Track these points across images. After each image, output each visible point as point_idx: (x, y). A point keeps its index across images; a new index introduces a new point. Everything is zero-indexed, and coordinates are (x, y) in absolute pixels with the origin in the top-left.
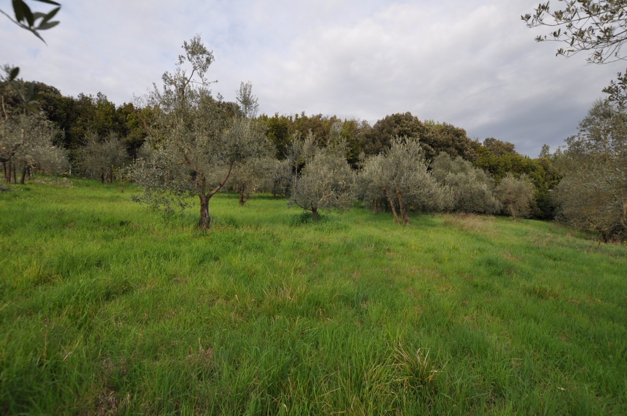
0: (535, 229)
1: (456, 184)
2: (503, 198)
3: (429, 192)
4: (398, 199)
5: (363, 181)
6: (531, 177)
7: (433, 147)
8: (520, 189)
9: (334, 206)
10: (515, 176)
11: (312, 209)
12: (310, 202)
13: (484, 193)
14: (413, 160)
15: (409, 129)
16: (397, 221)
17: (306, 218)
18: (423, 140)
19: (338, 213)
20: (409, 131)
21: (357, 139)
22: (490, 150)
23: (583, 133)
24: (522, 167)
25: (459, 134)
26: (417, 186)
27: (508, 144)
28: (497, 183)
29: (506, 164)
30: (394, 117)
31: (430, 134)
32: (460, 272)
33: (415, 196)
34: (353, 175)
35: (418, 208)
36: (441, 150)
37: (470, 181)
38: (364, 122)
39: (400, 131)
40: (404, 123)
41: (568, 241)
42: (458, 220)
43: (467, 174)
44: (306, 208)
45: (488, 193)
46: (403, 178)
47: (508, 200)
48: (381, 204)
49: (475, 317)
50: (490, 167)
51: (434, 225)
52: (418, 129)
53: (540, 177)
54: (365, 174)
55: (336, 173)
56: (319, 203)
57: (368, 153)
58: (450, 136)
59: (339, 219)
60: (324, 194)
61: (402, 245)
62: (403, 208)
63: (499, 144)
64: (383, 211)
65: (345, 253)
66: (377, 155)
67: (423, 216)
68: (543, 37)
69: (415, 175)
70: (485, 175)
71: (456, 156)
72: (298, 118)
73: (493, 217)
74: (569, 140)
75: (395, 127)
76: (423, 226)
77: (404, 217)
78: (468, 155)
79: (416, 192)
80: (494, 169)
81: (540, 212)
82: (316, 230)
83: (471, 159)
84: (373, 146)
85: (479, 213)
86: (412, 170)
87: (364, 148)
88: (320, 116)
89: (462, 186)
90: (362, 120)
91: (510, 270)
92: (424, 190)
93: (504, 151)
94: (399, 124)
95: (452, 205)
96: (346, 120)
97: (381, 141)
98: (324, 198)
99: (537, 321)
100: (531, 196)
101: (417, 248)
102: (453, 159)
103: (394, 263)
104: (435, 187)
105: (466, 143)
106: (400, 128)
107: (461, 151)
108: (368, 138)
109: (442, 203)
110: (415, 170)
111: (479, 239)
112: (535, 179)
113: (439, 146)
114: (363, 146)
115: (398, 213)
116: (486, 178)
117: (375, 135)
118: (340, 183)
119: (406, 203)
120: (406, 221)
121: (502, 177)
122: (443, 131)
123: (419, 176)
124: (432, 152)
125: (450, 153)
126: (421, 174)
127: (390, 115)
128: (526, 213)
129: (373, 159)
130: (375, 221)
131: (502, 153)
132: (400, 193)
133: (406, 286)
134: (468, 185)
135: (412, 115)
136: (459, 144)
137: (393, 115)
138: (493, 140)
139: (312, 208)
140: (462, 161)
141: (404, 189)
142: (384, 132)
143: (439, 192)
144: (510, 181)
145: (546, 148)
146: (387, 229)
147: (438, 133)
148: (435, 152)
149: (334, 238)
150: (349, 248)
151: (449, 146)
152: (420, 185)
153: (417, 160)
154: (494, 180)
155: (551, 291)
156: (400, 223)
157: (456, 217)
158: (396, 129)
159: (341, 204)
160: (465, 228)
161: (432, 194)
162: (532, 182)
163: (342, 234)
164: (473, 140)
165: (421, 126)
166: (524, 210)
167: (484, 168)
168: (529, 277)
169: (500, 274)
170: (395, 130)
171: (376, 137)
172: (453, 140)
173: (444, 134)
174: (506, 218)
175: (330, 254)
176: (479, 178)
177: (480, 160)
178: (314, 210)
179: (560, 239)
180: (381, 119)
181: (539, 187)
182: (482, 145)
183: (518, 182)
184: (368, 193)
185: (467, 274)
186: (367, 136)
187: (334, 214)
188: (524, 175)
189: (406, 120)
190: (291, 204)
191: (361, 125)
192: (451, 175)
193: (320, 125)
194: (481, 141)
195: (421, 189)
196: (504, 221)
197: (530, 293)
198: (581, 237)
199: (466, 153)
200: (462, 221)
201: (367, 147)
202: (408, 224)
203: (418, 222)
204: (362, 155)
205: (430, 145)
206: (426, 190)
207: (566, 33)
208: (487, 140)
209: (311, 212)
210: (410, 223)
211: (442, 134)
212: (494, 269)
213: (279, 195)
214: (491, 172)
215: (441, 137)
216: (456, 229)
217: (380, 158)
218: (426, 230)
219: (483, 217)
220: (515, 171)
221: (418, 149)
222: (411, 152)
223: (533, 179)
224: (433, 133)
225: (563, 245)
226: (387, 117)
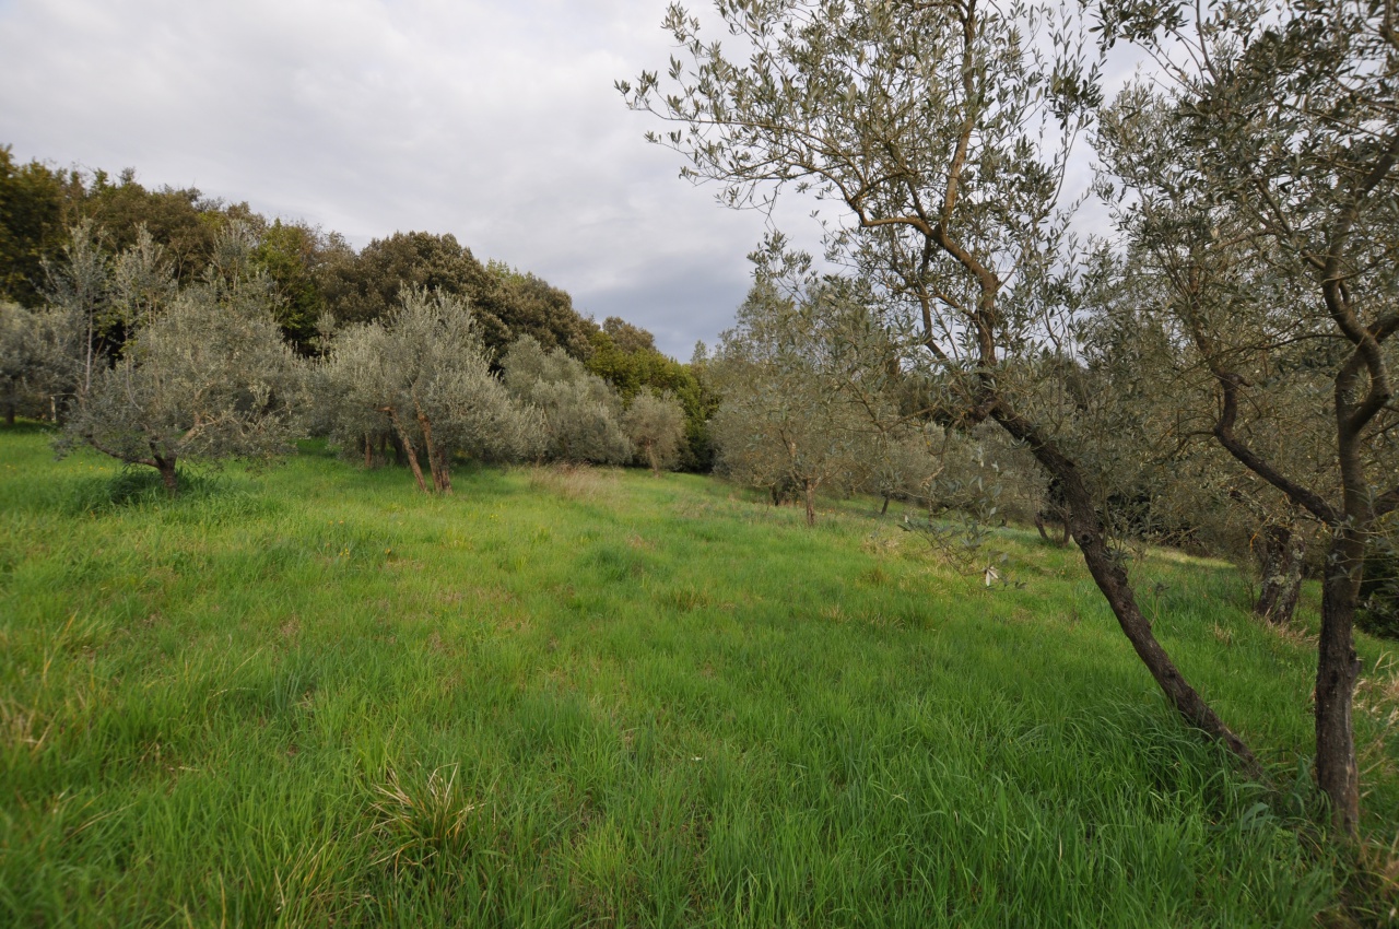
0: (686, 487)
1: (554, 404)
2: (637, 434)
3: (493, 419)
4: (422, 433)
5: (327, 386)
6: (680, 396)
7: (506, 321)
8: (663, 417)
9: (237, 451)
10: (656, 395)
11: (155, 461)
12: (146, 439)
13: (604, 425)
14: (457, 345)
15: (453, 273)
16: (421, 486)
17: (133, 488)
18: (482, 303)
19: (248, 470)
20: (452, 278)
21: (313, 277)
22: (615, 342)
23: (742, 327)
24: (666, 379)
25: (558, 301)
26: (466, 405)
27: (644, 333)
28: (627, 406)
29: (641, 372)
30: (416, 238)
31: (498, 293)
32: (549, 585)
33: (461, 427)
34: (301, 368)
35: (475, 456)
36: (523, 331)
37: (579, 399)
38: (334, 238)
39: (431, 276)
40: (440, 258)
41: (730, 508)
42: (556, 479)
43: (572, 385)
44: (130, 459)
45: (611, 423)
46: (432, 384)
47: (644, 437)
48: (383, 446)
49: (568, 669)
50: (615, 373)
51: (507, 492)
52: (473, 278)
53: (692, 397)
54: (333, 370)
55: (239, 359)
56: (179, 444)
57: (344, 318)
58: (540, 304)
59: (251, 488)
60: (197, 417)
61: (429, 539)
62: (436, 456)
63: (630, 331)
64: (388, 463)
65: (263, 577)
66: (366, 326)
67: (488, 472)
68: (656, 136)
69: (461, 380)
70: (607, 389)
71: (553, 346)
72: (109, 183)
73: (622, 471)
74: (725, 336)
75: (419, 264)
76: (483, 495)
77: (439, 476)
78: (576, 347)
79: (463, 418)
80: (621, 378)
81: (694, 458)
82: (168, 520)
83: (580, 356)
84: (361, 302)
85: (597, 463)
86: (454, 367)
87: (337, 304)
88: (193, 195)
89: (564, 408)
90: (327, 230)
91: (637, 567)
92: (481, 415)
93: (638, 346)
94: (427, 257)
95: (542, 447)
96: (278, 221)
97: (381, 292)
98: (197, 429)
99: (671, 650)
100: (680, 430)
101: (462, 543)
102: (548, 352)
103: (402, 584)
104: (506, 409)
105: (573, 321)
106: (431, 269)
107: (562, 337)
108: (345, 279)
109: (523, 444)
110: (462, 369)
111: (592, 513)
112: (685, 401)
113: (519, 322)
114: (331, 297)
115: (425, 466)
116: (608, 396)
117: (365, 275)
118: (253, 388)
119: (441, 442)
120: (444, 485)
121: (635, 394)
122: (526, 289)
123: (471, 384)
124: (504, 332)
125: (541, 338)
126: (476, 378)
127: (405, 232)
128: (673, 461)
129: (357, 333)
130: (366, 487)
131: (634, 350)
132: (427, 419)
133: (425, 634)
134: (574, 408)
135: (459, 242)
136: (558, 322)
137: (412, 233)
138: (619, 322)
139: (158, 458)
140: (566, 357)
141: (436, 409)
142: (388, 270)
143: (516, 419)
144: (648, 403)
145: (700, 348)
146: (395, 505)
147: (516, 293)
148: (510, 333)
149: (234, 540)
150: (276, 561)
151: (538, 324)
152: (472, 404)
153: (465, 345)
154: (622, 400)
155: (696, 596)
156: (431, 490)
157: (554, 472)
158: (419, 269)
159: (258, 445)
160: (570, 493)
161: (499, 425)
162: (681, 405)
163: (261, 527)
164: (585, 317)
165: (479, 271)
166: (670, 455)
167: (605, 375)
168: (667, 575)
169: (621, 578)
170: (419, 271)
171: (369, 281)
172: (547, 313)
173: (529, 298)
174: (643, 471)
175: (212, 586)
176: (596, 395)
177: (597, 358)
178: (165, 465)
179: (721, 504)
180: (381, 237)
181: (692, 415)
182: (602, 330)
183: (660, 405)
184: (341, 418)
185: (562, 586)
186: (345, 275)
187: (237, 474)
188: (668, 393)
189: (446, 252)
190: (69, 444)
191: (327, 242)
192: (541, 386)
193: (193, 222)
194: (600, 322)
195: (475, 413)
196: (640, 478)
197: (666, 604)
198: (746, 499)
199: (572, 341)
200: (564, 481)
201: (345, 302)
202: (448, 491)
203: (474, 486)
204: (326, 321)
205: (499, 316)
206: (487, 414)
207: (689, 141)
208: (609, 321)
209: (153, 469)
210: (453, 488)
211: (525, 296)
212: (611, 567)
213: (33, 421)
214: (616, 384)
215: (524, 304)
216: (552, 497)
217: (375, 331)
218: (491, 503)
219: (603, 470)
220: (655, 385)
221: (468, 323)
222: (452, 325)
223: (682, 401)
224: (505, 291)
225: (723, 515)
226: (397, 237)
